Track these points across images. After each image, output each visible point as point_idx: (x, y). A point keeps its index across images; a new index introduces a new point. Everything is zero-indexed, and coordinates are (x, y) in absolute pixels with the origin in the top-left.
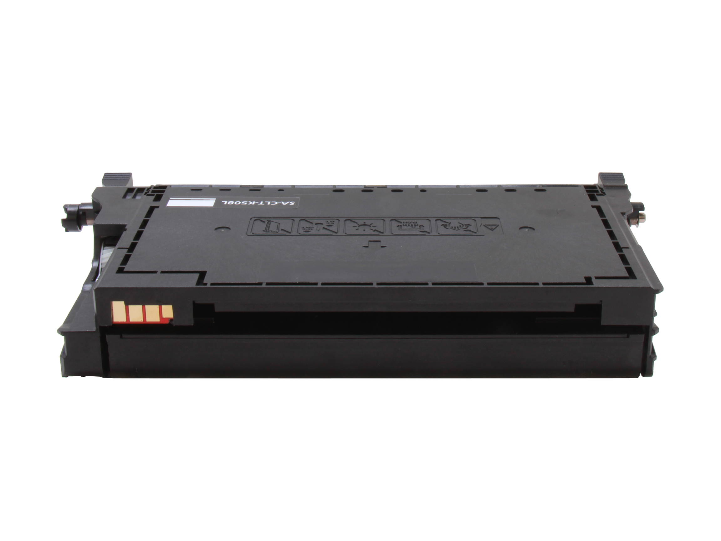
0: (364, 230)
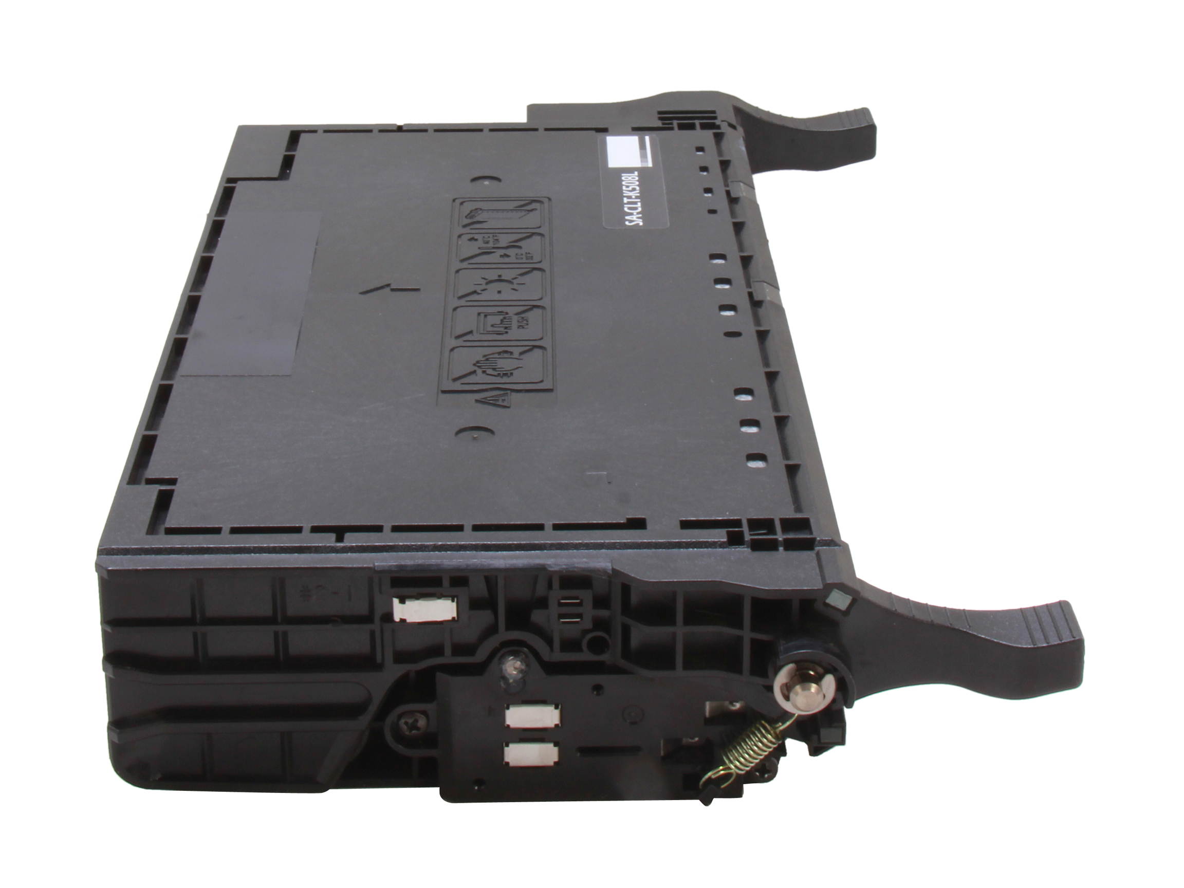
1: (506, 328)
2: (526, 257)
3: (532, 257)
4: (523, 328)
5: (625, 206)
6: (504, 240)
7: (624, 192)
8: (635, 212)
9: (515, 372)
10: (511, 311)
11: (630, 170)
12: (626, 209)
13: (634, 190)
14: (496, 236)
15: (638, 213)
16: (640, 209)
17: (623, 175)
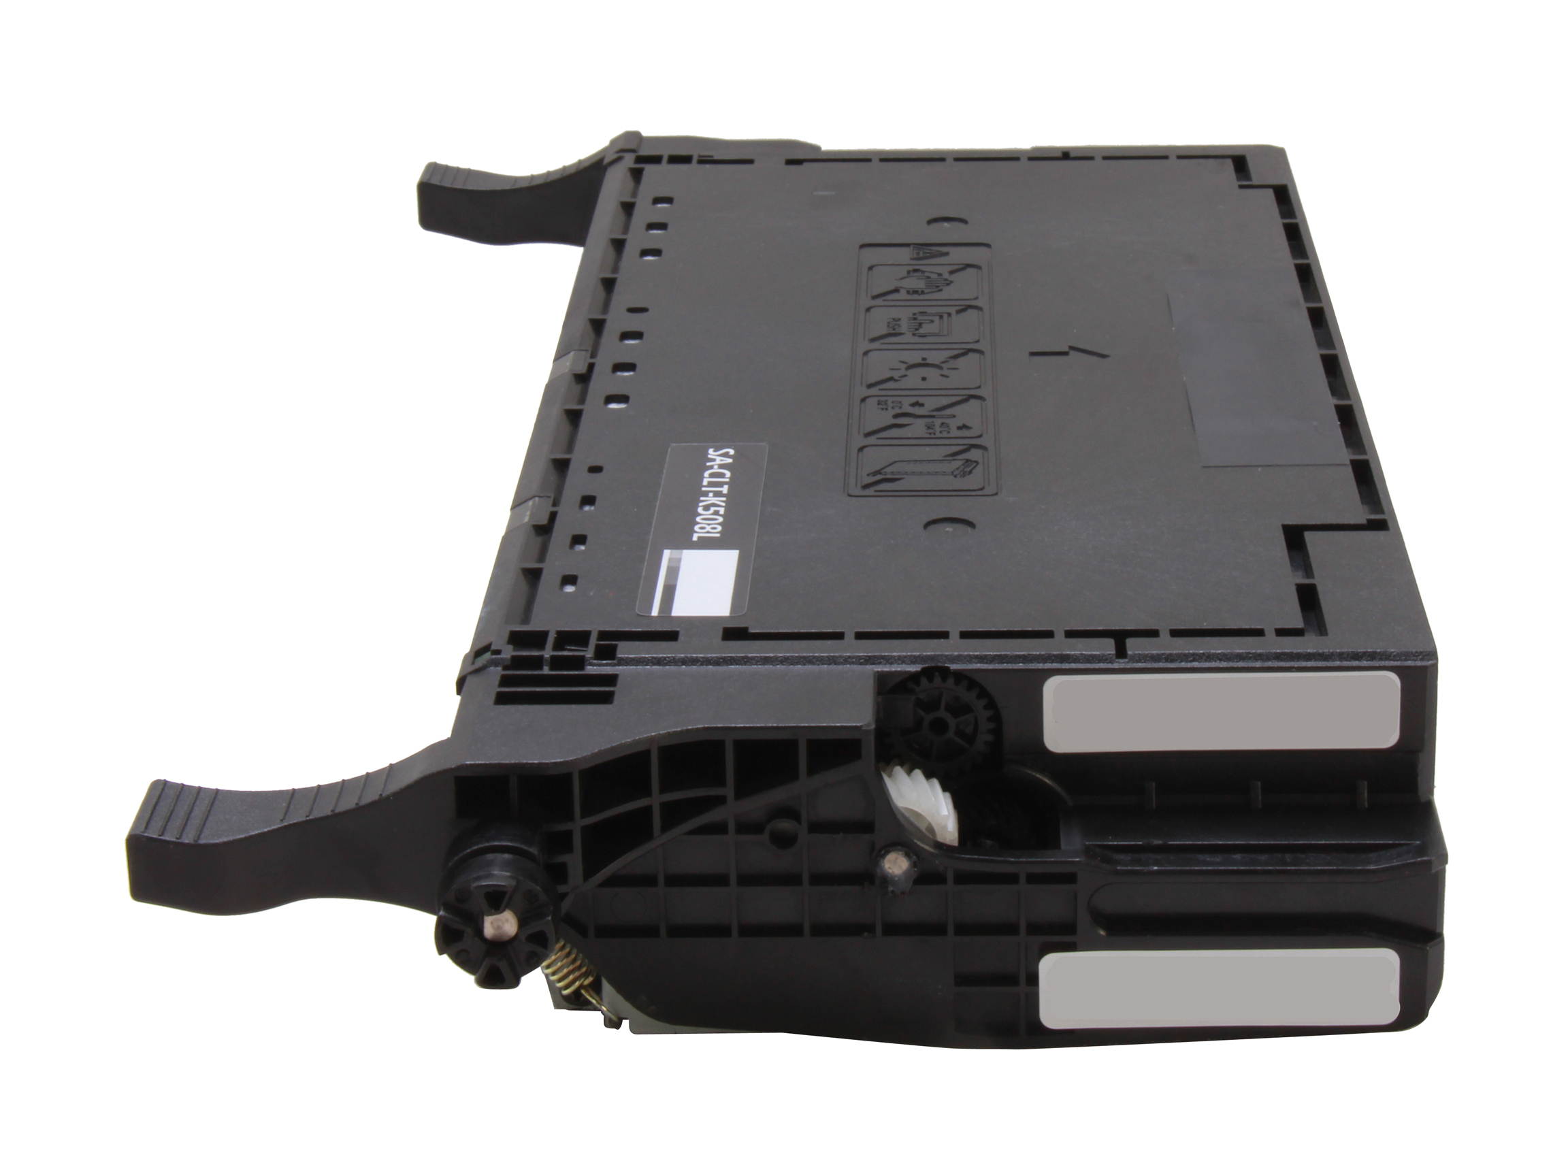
0: (924, 379)
1: (915, 319)
2: (886, 404)
3: (878, 404)
4: (894, 319)
5: (728, 480)
6: (918, 428)
7: (724, 504)
8: (716, 469)
9: (905, 274)
10: (908, 338)
11: (707, 544)
12: (728, 474)
13: (707, 508)
14: (930, 434)
15: (711, 467)
16: (707, 474)
17: (718, 535)
